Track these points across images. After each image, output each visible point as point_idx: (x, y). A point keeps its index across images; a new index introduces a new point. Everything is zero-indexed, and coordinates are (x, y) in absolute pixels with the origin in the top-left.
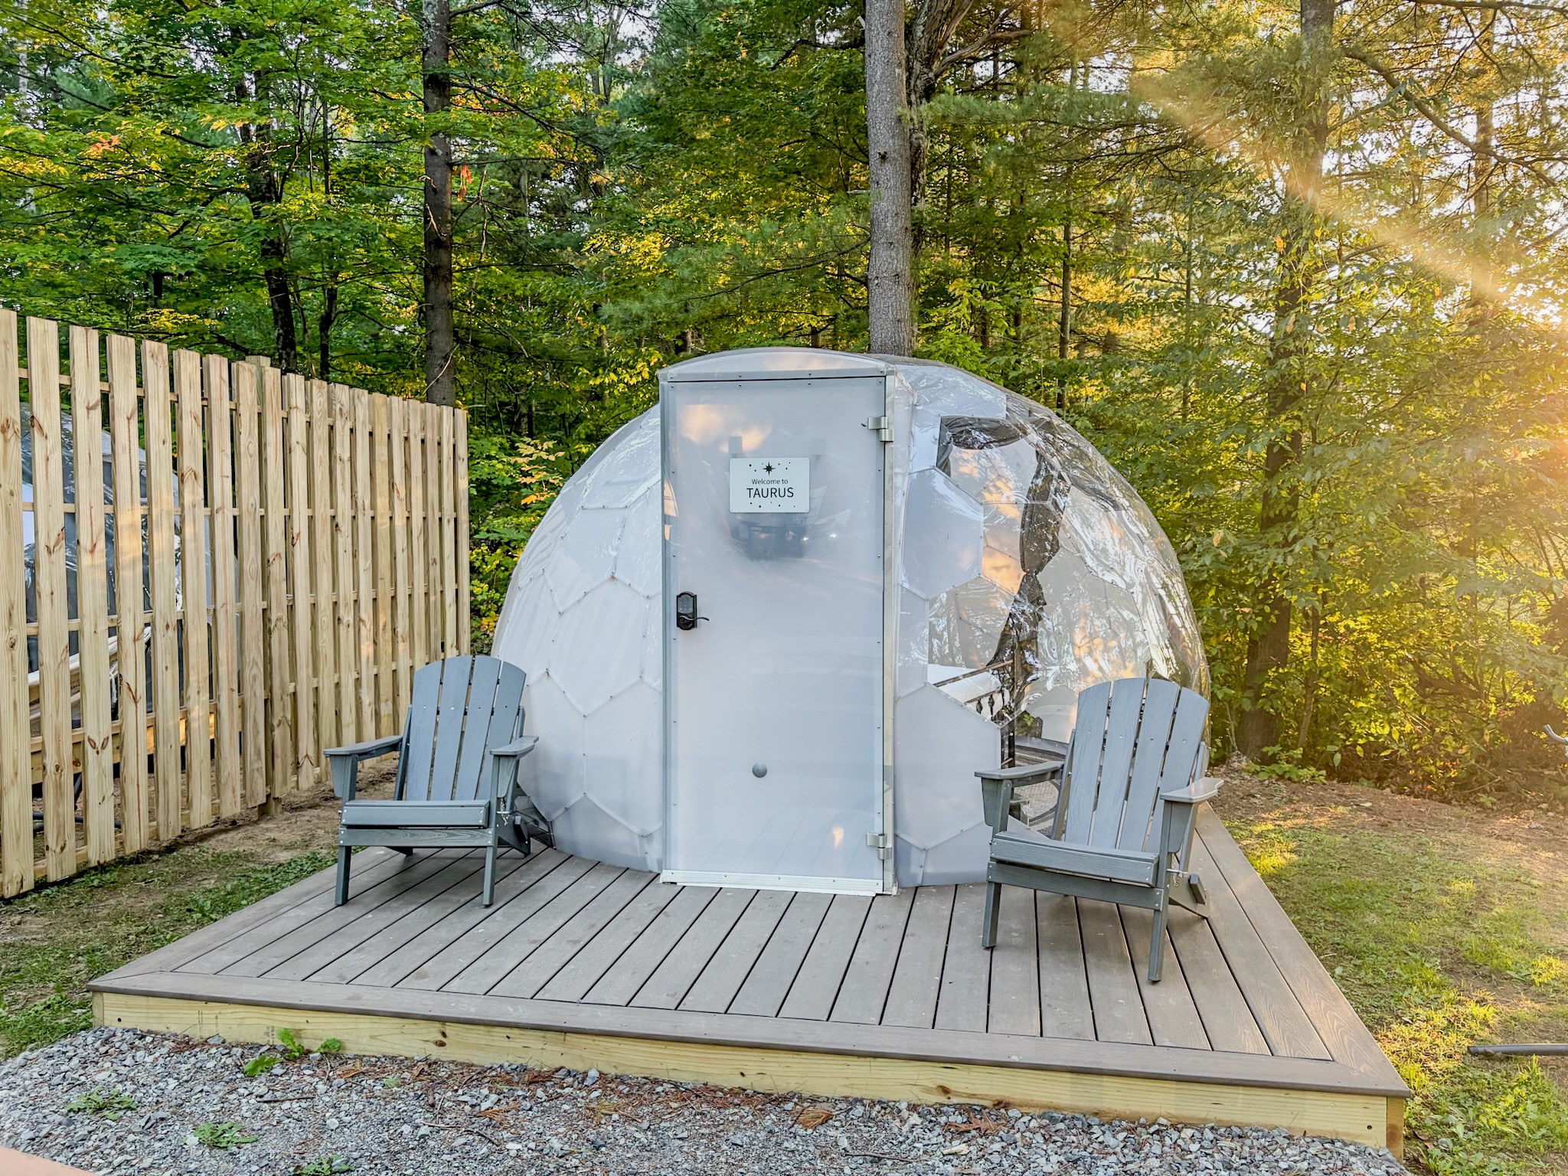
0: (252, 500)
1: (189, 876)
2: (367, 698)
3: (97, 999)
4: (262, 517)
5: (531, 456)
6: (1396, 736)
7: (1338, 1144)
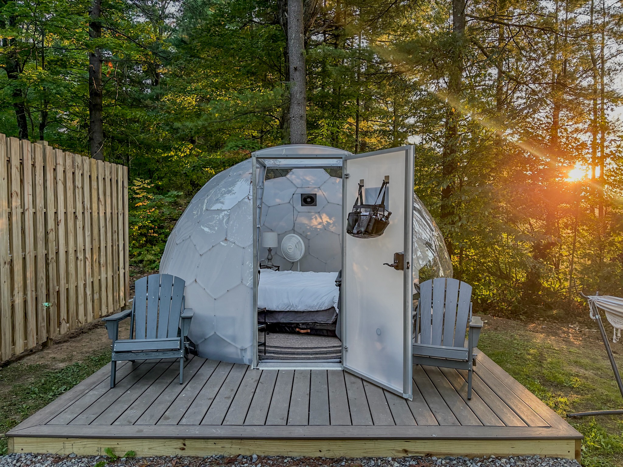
0: (41, 205)
1: (20, 376)
2: (89, 292)
3: (10, 441)
4: (45, 213)
5: (140, 186)
6: (491, 295)
7: (559, 459)
